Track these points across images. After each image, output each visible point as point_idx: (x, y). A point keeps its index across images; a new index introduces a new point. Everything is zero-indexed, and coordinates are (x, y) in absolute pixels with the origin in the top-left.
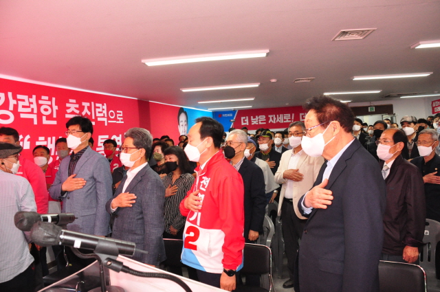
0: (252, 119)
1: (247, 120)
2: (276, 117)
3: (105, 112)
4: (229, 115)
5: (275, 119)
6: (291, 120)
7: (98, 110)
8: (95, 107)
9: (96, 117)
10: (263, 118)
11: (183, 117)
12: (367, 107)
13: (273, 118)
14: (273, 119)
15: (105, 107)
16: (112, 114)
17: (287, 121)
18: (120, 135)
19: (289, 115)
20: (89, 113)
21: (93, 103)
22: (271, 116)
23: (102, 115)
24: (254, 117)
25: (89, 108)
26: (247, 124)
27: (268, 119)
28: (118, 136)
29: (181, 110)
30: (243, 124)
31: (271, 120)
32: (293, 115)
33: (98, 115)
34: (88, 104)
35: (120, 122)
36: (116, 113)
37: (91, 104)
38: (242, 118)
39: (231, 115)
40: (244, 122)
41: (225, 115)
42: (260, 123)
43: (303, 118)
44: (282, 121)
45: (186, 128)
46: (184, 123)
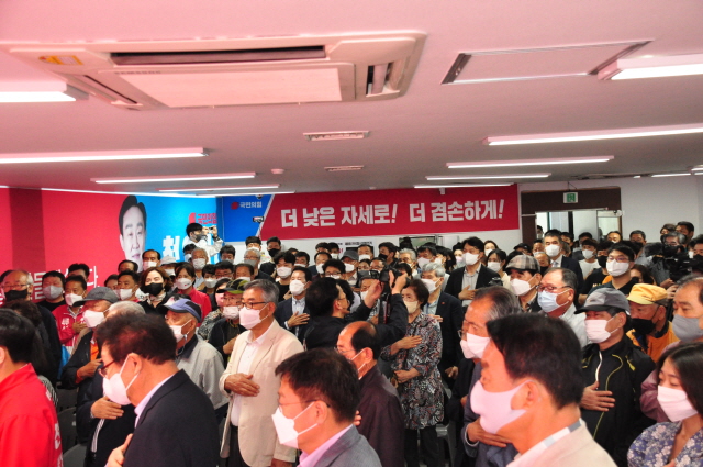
0: (305, 215)
1: (294, 217)
2: (358, 211)
4: (254, 205)
5: (354, 215)
6: (390, 217)
10: (328, 212)
11: (132, 217)
12: (560, 194)
13: (350, 213)
14: (350, 216)
17: (382, 221)
19: (386, 208)
22: (345, 209)
24: (310, 211)
26: (295, 224)
27: (339, 215)
29: (131, 202)
30: (285, 224)
31: (346, 218)
32: (395, 207)
38: (284, 212)
39: (259, 205)
40: (288, 220)
41: (248, 205)
42: (323, 224)
43: (417, 214)
44: (370, 221)
45: (141, 239)
46: (135, 229)
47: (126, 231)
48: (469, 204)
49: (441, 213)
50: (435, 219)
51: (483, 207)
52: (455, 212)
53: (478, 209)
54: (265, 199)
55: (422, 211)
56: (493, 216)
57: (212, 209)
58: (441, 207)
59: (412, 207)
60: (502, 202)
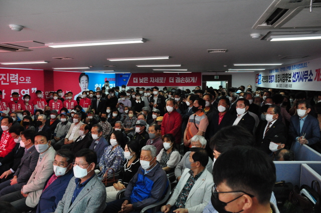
0: (140, 79)
1: (137, 80)
3: (17, 78)
4: (126, 76)
5: (154, 80)
6: (164, 81)
7: (11, 77)
8: (10, 76)
9: (10, 81)
10: (146, 79)
12: (213, 76)
15: (17, 75)
16: (22, 79)
17: (161, 82)
18: (29, 90)
19: (163, 78)
20: (5, 79)
21: (8, 74)
22: (151, 78)
23: (15, 79)
25: (6, 77)
26: (137, 82)
27: (149, 80)
28: (27, 89)
29: (83, 74)
30: (134, 82)
31: (151, 81)
32: (165, 78)
33: (11, 79)
34: (5, 75)
35: (28, 83)
36: (25, 78)
37: (6, 75)
38: (134, 78)
39: (128, 76)
40: (135, 81)
41: (124, 76)
42: (145, 82)
43: (171, 81)
44: (158, 82)
45: (87, 85)
46: (85, 82)
47: (81, 82)
48: (187, 78)
49: (178, 80)
50: (176, 82)
51: (191, 79)
52: (183, 80)
53: (189, 80)
54: (129, 74)
55: (173, 80)
56: (194, 82)
57: (114, 77)
58: (178, 78)
59: (170, 78)
60: (196, 78)
